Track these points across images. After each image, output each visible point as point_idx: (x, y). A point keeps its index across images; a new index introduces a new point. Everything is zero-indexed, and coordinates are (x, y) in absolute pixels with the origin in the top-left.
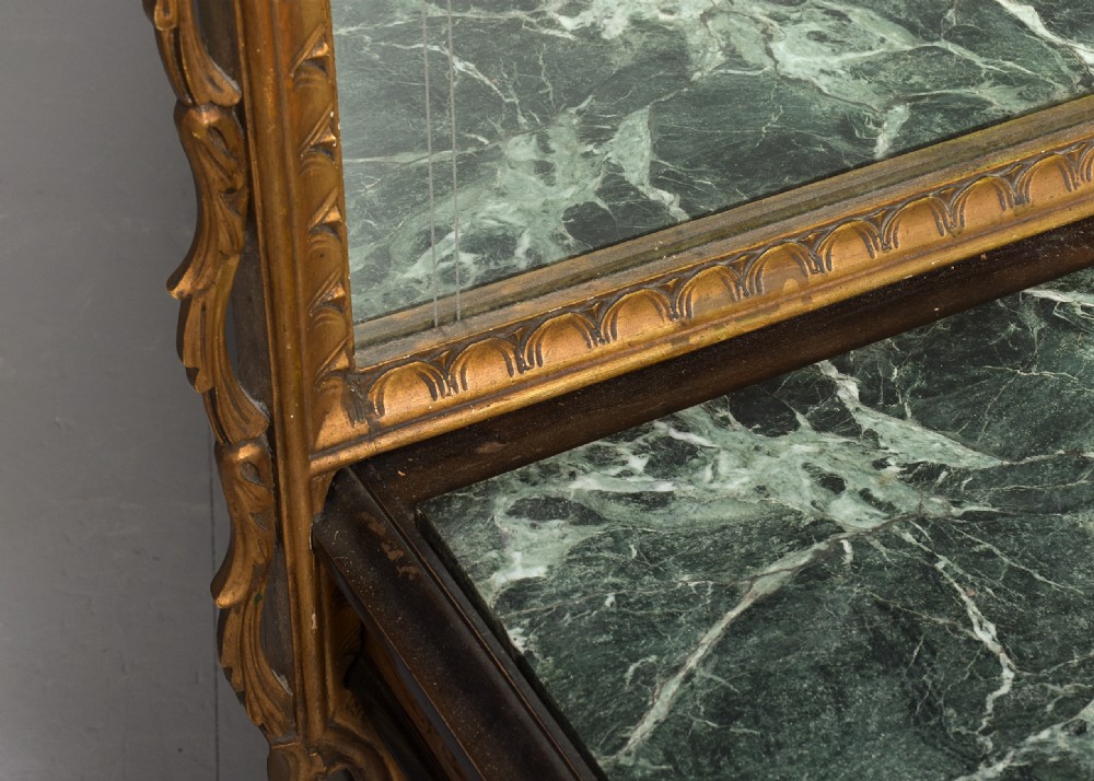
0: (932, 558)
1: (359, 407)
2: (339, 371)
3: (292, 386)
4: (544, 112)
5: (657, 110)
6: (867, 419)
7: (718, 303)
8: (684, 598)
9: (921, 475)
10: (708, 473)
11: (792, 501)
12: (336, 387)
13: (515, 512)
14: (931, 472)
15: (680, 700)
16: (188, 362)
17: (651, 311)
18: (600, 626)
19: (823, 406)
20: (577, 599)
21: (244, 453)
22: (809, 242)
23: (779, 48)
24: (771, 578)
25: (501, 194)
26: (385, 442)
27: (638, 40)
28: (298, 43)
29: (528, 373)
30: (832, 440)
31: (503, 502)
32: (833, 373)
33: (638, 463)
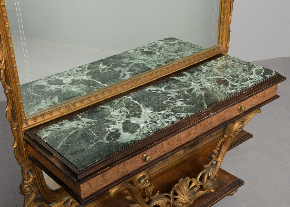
0: (89, 129)
1: (27, 124)
2: (24, 119)
3: (19, 120)
4: (45, 98)
5: (58, 96)
6: (82, 119)
7: (65, 110)
8: (63, 136)
9: (88, 123)
10: (65, 125)
11: (74, 127)
12: (24, 121)
13: (45, 131)
14: (89, 122)
15: (63, 143)
16: (8, 118)
17: (58, 112)
18: (54, 139)
19: (77, 118)
20: (52, 137)
21: (14, 129)
22: (75, 103)
23: (72, 89)
24: (72, 133)
25: (41, 105)
26: (30, 127)
27: (56, 90)
28: (16, 83)
29: (45, 119)
30: (78, 121)
31: (43, 131)
32: (78, 116)
33: (58, 126)
